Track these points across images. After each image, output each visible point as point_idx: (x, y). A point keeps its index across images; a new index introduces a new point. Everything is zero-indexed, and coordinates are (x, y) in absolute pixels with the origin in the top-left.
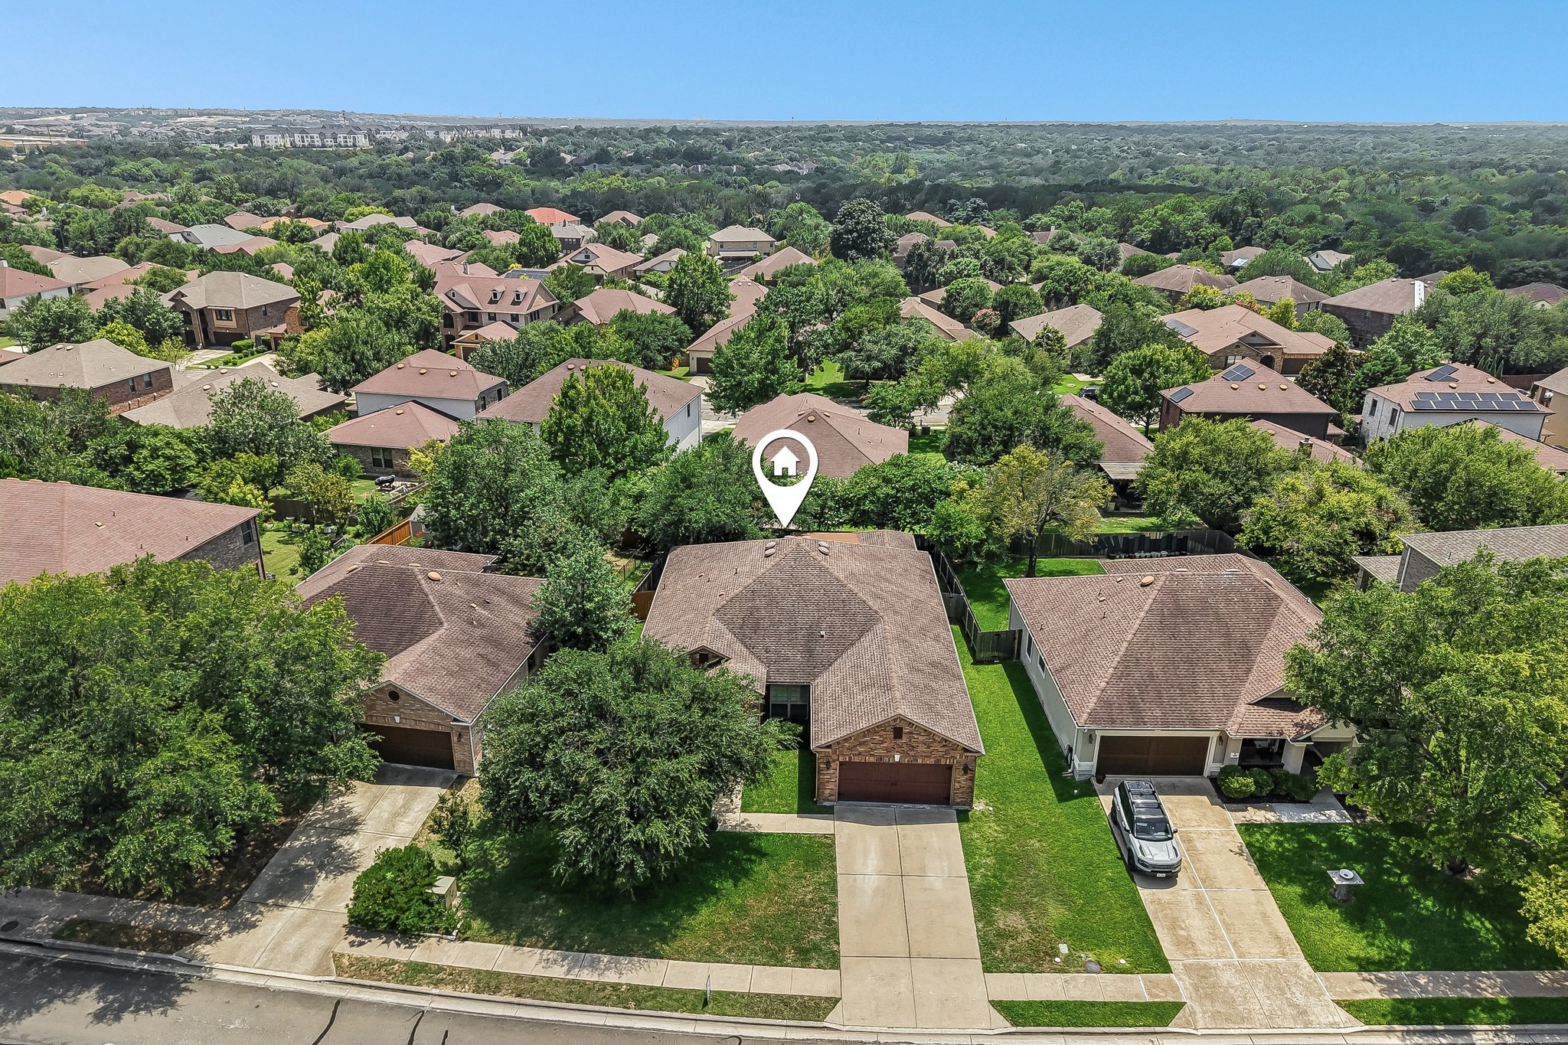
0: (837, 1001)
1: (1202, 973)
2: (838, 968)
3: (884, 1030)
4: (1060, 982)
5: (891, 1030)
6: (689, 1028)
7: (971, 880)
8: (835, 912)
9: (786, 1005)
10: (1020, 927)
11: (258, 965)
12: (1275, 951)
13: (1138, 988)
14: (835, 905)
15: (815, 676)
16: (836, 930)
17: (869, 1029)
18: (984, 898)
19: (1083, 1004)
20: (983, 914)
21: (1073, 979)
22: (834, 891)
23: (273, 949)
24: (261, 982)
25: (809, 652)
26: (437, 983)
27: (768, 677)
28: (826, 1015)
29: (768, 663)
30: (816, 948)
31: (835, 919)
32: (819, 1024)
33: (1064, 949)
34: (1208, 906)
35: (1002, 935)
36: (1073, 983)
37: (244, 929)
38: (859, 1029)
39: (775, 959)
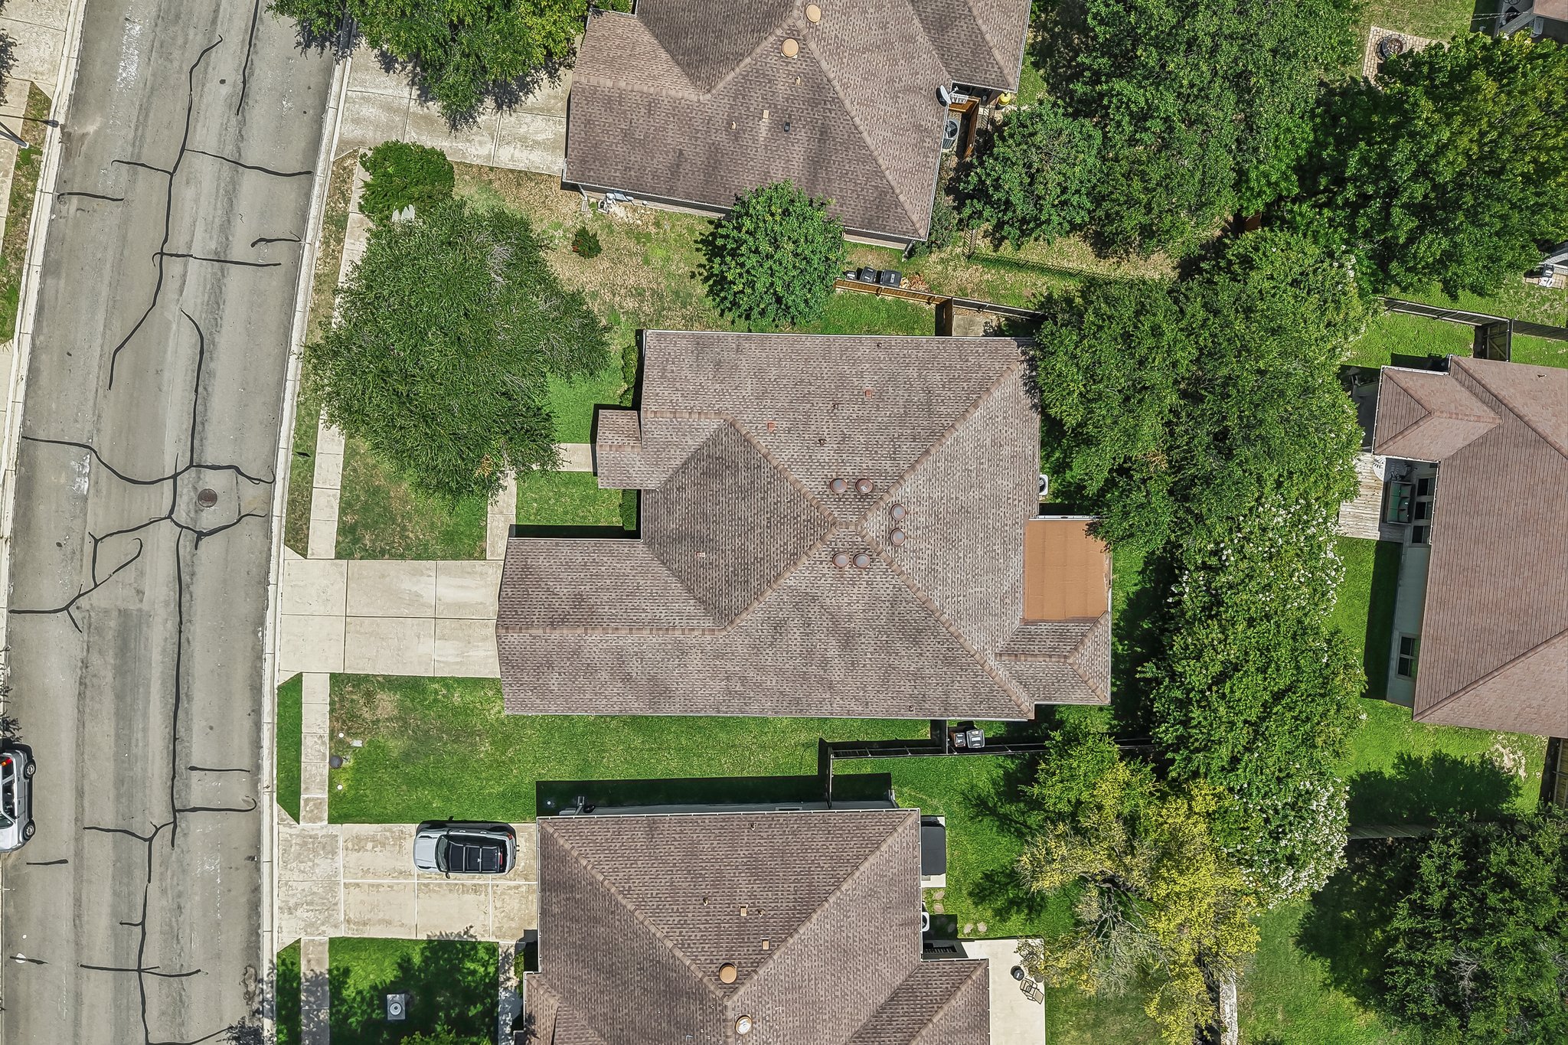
0: (305, 556)
1: (329, 848)
2: (337, 558)
3: (280, 590)
4: (321, 732)
5: (279, 595)
6: (283, 444)
7: (432, 679)
8: (393, 557)
9: (301, 517)
10: (379, 712)
11: (349, 93)
12: (352, 916)
13: (315, 791)
14: (402, 557)
15: (649, 545)
16: (375, 558)
17: (280, 578)
18: (411, 687)
19: (299, 743)
20: (391, 683)
21: (324, 743)
22: (418, 557)
23: (363, 98)
24: (332, 103)
25: (680, 538)
26: (326, 243)
27: (648, 492)
28: (290, 547)
29: (665, 490)
30: (356, 541)
31: (387, 556)
32: (283, 541)
33: (357, 743)
34: (397, 878)
35: (369, 696)
36: (319, 742)
37: (385, 63)
38: (281, 571)
39: (345, 507)
